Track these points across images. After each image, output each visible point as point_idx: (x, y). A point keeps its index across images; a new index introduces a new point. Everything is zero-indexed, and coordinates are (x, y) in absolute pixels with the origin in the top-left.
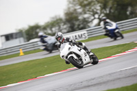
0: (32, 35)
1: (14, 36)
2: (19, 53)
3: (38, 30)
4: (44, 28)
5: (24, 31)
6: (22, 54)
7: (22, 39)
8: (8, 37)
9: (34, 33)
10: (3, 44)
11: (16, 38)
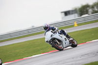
0: (84, 12)
1: (71, 13)
2: (74, 25)
3: (88, 8)
4: (93, 7)
5: (78, 9)
6: (76, 25)
7: (76, 15)
8: (66, 13)
9: (85, 11)
10: (62, 18)
11: (72, 14)
